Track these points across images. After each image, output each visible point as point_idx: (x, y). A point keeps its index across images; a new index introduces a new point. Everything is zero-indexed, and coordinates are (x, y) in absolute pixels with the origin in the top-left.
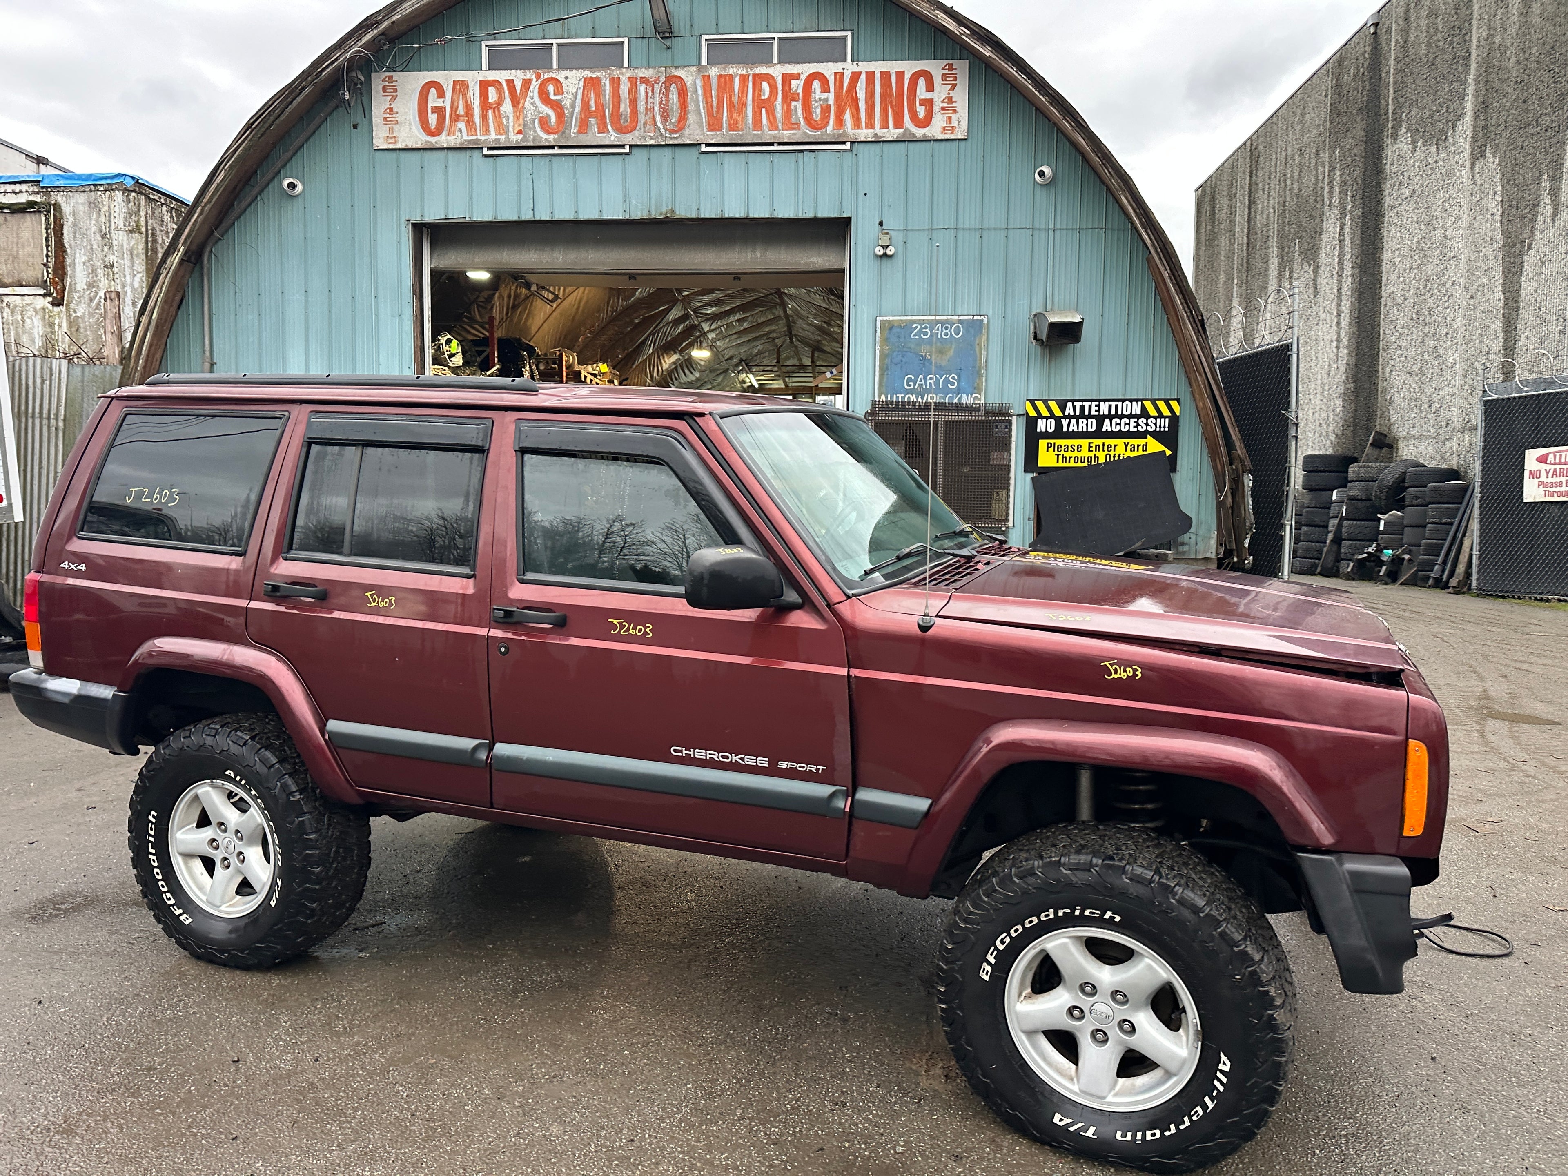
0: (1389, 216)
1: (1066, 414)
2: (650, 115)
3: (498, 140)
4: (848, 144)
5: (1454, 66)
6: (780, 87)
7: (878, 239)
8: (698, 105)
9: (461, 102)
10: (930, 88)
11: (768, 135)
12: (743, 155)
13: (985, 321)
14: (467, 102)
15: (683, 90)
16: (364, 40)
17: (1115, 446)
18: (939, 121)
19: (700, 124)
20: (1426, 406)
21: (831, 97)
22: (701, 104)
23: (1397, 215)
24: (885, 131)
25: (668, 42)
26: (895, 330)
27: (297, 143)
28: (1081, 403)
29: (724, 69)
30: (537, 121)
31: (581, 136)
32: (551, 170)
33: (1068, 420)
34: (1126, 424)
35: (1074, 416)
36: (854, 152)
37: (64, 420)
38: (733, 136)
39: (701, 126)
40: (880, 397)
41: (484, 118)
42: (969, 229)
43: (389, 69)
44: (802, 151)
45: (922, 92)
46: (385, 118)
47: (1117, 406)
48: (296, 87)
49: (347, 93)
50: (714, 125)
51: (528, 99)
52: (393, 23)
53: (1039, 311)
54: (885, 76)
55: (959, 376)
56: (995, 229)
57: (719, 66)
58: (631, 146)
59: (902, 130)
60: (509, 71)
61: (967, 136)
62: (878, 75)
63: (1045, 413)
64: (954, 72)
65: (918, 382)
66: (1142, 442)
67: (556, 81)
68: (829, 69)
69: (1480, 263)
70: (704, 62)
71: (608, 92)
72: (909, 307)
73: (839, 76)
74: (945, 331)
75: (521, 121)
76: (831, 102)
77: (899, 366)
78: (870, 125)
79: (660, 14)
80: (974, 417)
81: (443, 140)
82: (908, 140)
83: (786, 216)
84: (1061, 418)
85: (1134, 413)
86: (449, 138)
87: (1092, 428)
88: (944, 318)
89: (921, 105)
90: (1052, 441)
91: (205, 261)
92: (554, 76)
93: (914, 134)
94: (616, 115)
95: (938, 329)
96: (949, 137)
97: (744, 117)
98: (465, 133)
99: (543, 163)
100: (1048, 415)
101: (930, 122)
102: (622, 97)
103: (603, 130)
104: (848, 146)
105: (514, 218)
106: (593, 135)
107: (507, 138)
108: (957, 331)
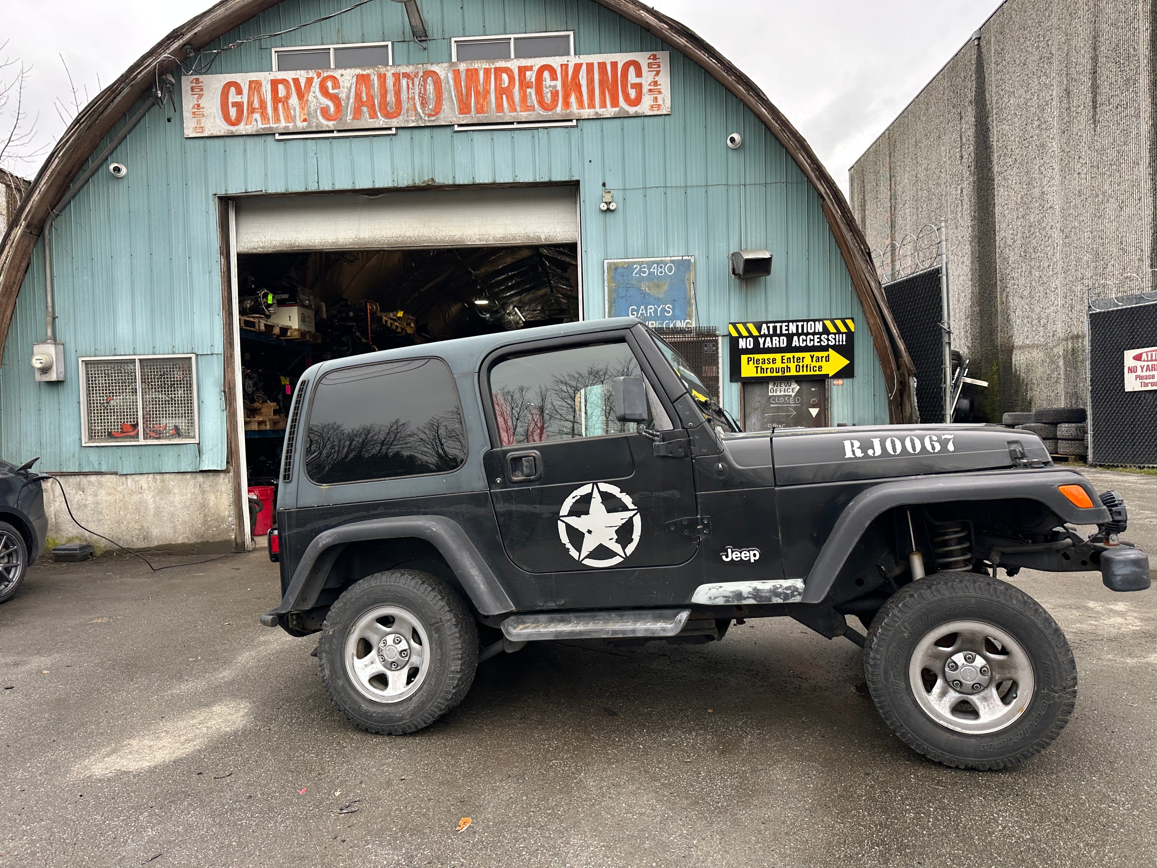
0: (998, 180)
1: (762, 333)
2: (411, 102)
3: (287, 127)
4: (575, 121)
5: (1041, 65)
6: (517, 77)
7: (603, 197)
8: (450, 93)
9: (256, 98)
10: (639, 74)
11: (508, 116)
12: (487, 133)
13: (692, 261)
14: (261, 97)
15: (437, 82)
16: (172, 48)
17: (803, 358)
18: (647, 101)
19: (452, 109)
20: (1036, 321)
21: (559, 84)
22: (453, 93)
23: (1004, 179)
24: (604, 109)
25: (424, 45)
26: (619, 271)
27: (120, 134)
28: (773, 324)
29: (471, 64)
30: (318, 111)
31: (355, 121)
32: (331, 150)
33: (763, 338)
34: (811, 340)
35: (769, 335)
36: (580, 127)
38: (481, 118)
39: (454, 111)
41: (275, 109)
42: (676, 187)
43: (196, 72)
44: (537, 128)
45: (632, 78)
46: (194, 113)
47: (803, 326)
48: (117, 88)
49: (159, 92)
50: (464, 108)
51: (311, 94)
52: (195, 34)
53: (735, 251)
54: (602, 66)
55: (673, 306)
56: (697, 186)
57: (467, 62)
58: (397, 128)
59: (617, 109)
60: (295, 72)
61: (671, 111)
62: (596, 66)
63: (745, 333)
64: (658, 61)
65: (640, 312)
66: (825, 354)
67: (334, 79)
68: (556, 62)
69: (1072, 211)
70: (454, 59)
71: (376, 86)
72: (630, 250)
73: (565, 67)
74: (660, 270)
75: (306, 111)
76: (559, 88)
77: (624, 299)
78: (592, 105)
79: (416, 22)
80: (688, 338)
81: (242, 128)
82: (623, 117)
83: (526, 181)
84: (758, 337)
85: (817, 331)
86: (247, 127)
87: (784, 344)
88: (659, 259)
89: (632, 88)
90: (752, 356)
91: (47, 232)
92: (331, 74)
93: (627, 112)
94: (384, 104)
95: (654, 269)
96: (656, 113)
97: (489, 103)
98: (260, 123)
99: (325, 144)
100: (748, 335)
101: (640, 101)
102: (388, 89)
103: (373, 116)
104: (574, 123)
105: (302, 190)
106: (366, 121)
107: (295, 126)
108: (670, 269)
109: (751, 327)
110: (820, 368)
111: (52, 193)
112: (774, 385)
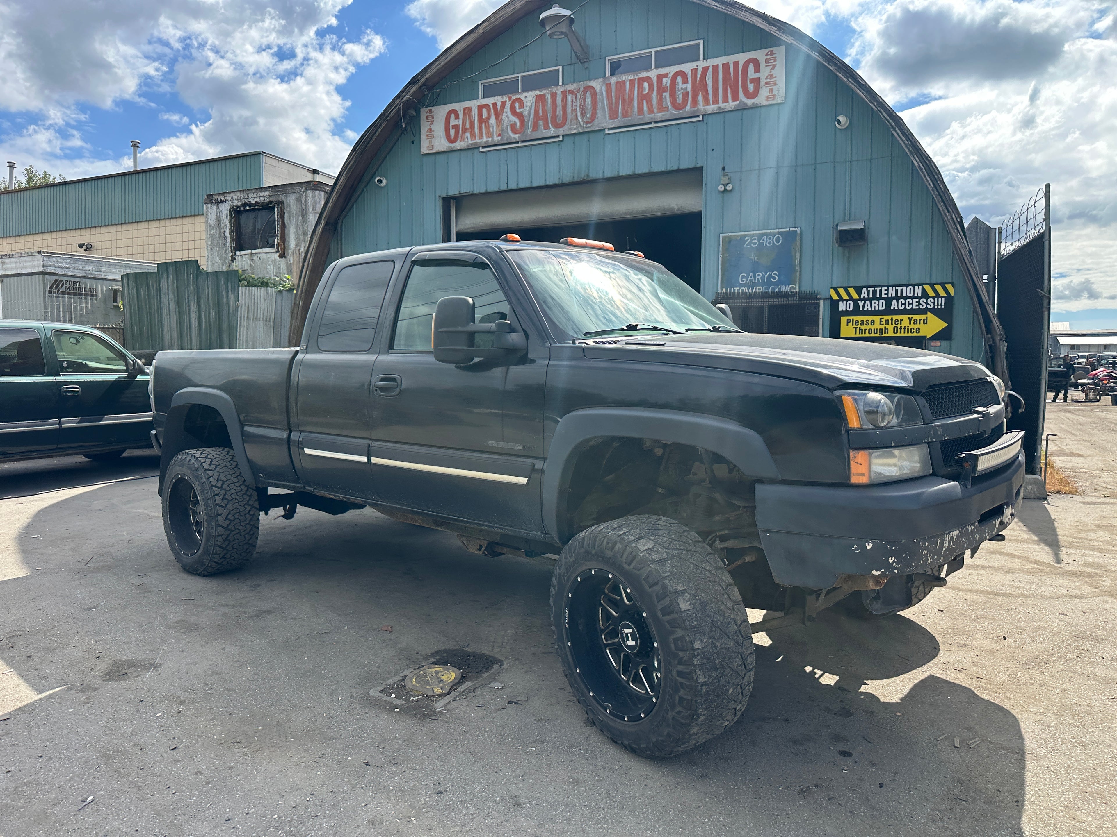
1: (862, 297)
2: (574, 113)
3: (487, 141)
4: (701, 117)
6: (655, 84)
7: (722, 180)
8: (603, 103)
9: (468, 120)
10: (757, 70)
11: (647, 117)
12: (633, 133)
13: (799, 232)
14: (471, 120)
15: (594, 94)
16: (412, 91)
17: (901, 320)
18: (764, 92)
21: (689, 86)
22: (605, 103)
24: (726, 104)
25: (586, 65)
26: (733, 243)
27: (384, 155)
28: (873, 289)
29: (620, 77)
30: (509, 127)
31: (534, 133)
32: (517, 157)
33: (863, 302)
34: (909, 304)
35: (869, 299)
36: (705, 121)
37: (274, 322)
38: (626, 121)
39: (605, 117)
40: (722, 290)
41: (480, 128)
42: (787, 167)
43: (427, 106)
44: (670, 125)
45: (751, 74)
46: (427, 135)
47: (902, 290)
48: (378, 123)
49: (404, 124)
50: (614, 115)
51: (504, 114)
52: (426, 78)
53: (838, 222)
54: (726, 66)
55: (779, 273)
56: (806, 165)
57: (617, 76)
58: (563, 136)
59: (738, 102)
60: (494, 98)
61: (785, 100)
62: (720, 67)
63: (845, 296)
64: (774, 56)
65: (750, 279)
66: (923, 317)
67: (520, 100)
68: (687, 68)
70: (607, 74)
71: (549, 103)
72: (743, 226)
74: (769, 241)
75: (500, 128)
76: (689, 89)
77: (736, 267)
78: (716, 101)
79: (578, 49)
80: (791, 301)
81: (459, 145)
82: (743, 109)
83: (660, 170)
84: (858, 300)
85: (916, 295)
86: (462, 143)
87: (883, 307)
88: (768, 231)
89: (751, 83)
90: (851, 318)
91: (339, 228)
92: (519, 97)
93: (746, 104)
94: (554, 116)
95: (763, 240)
96: (770, 103)
97: (632, 108)
98: (469, 140)
99: (512, 153)
100: (848, 298)
101: (758, 94)
102: (558, 104)
103: (547, 127)
105: (497, 189)
106: (541, 131)
107: (493, 140)
108: (778, 240)
109: (851, 291)
110: (918, 330)
111: (341, 202)
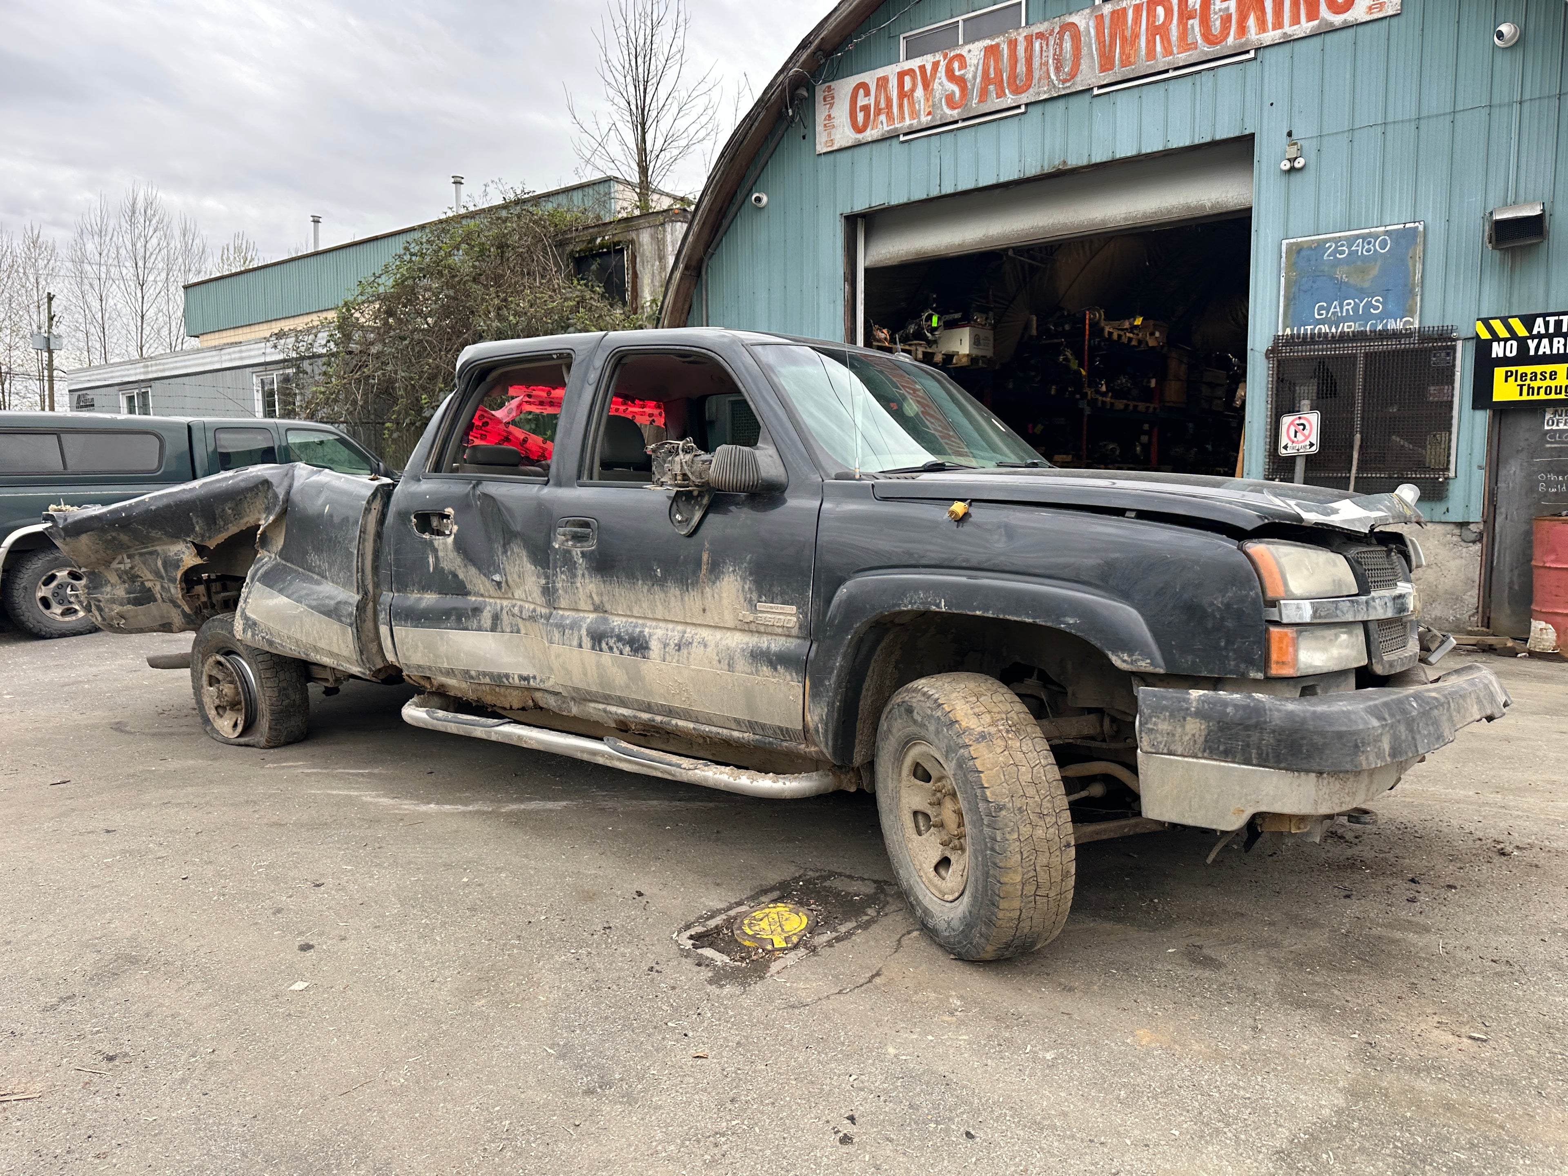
1: (1535, 332)
2: (1044, 68)
3: (911, 125)
4: (1252, 52)
6: (1176, 8)
7: (1286, 152)
8: (1090, 46)
9: (883, 97)
11: (1162, 62)
12: (1136, 90)
13: (1421, 228)
14: (887, 95)
15: (1076, 35)
16: (802, 59)
18: (1363, 1)
19: (1092, 68)
22: (1094, 46)
24: (1296, 27)
26: (1303, 253)
27: (762, 161)
28: (1556, 318)
30: (944, 100)
31: (981, 105)
32: (956, 144)
33: (1536, 341)
35: (1547, 335)
36: (1259, 60)
38: (1128, 72)
40: (1284, 330)
41: (901, 106)
42: (1402, 121)
43: (824, 82)
44: (1200, 72)
46: (825, 125)
48: (753, 115)
49: (790, 111)
50: (1106, 64)
51: (937, 81)
52: (823, 39)
53: (1496, 207)
55: (1385, 298)
56: (1437, 116)
58: (1027, 105)
59: (1316, 22)
60: (922, 58)
61: (1401, 9)
63: (1503, 333)
65: (1332, 310)
67: (960, 57)
71: (1006, 56)
72: (1322, 223)
74: (1367, 247)
75: (930, 103)
76: (1233, 10)
77: (1309, 293)
80: (1404, 344)
81: (870, 134)
82: (1325, 32)
83: (1181, 145)
84: (1528, 338)
86: (874, 132)
88: (1367, 231)
90: (1513, 369)
91: (704, 273)
92: (959, 52)
93: (1331, 24)
94: (1013, 76)
96: (1375, 16)
97: (1137, 51)
98: (885, 125)
99: (949, 138)
100: (1508, 336)
101: (1352, 4)
102: (1019, 57)
103: (1001, 94)
104: (1252, 54)
105: (925, 197)
106: (993, 102)
107: (919, 121)
108: (1383, 245)
109: (1516, 324)
111: (706, 231)
112: (1555, 414)
